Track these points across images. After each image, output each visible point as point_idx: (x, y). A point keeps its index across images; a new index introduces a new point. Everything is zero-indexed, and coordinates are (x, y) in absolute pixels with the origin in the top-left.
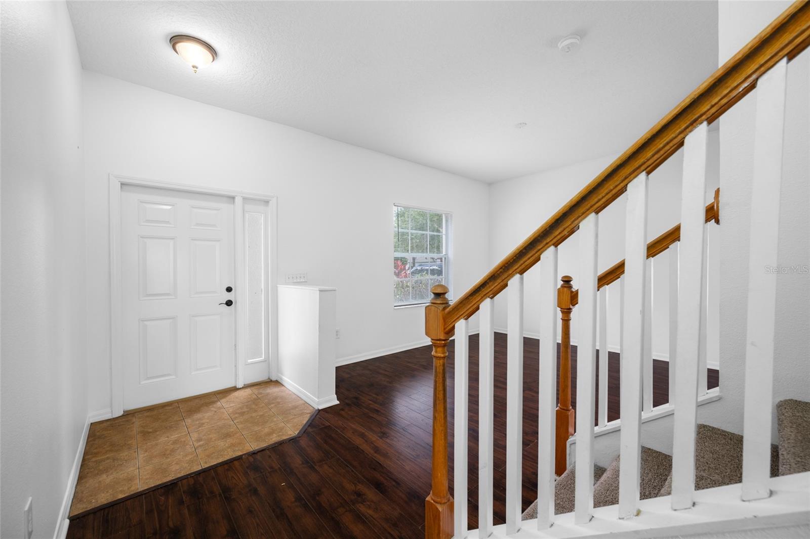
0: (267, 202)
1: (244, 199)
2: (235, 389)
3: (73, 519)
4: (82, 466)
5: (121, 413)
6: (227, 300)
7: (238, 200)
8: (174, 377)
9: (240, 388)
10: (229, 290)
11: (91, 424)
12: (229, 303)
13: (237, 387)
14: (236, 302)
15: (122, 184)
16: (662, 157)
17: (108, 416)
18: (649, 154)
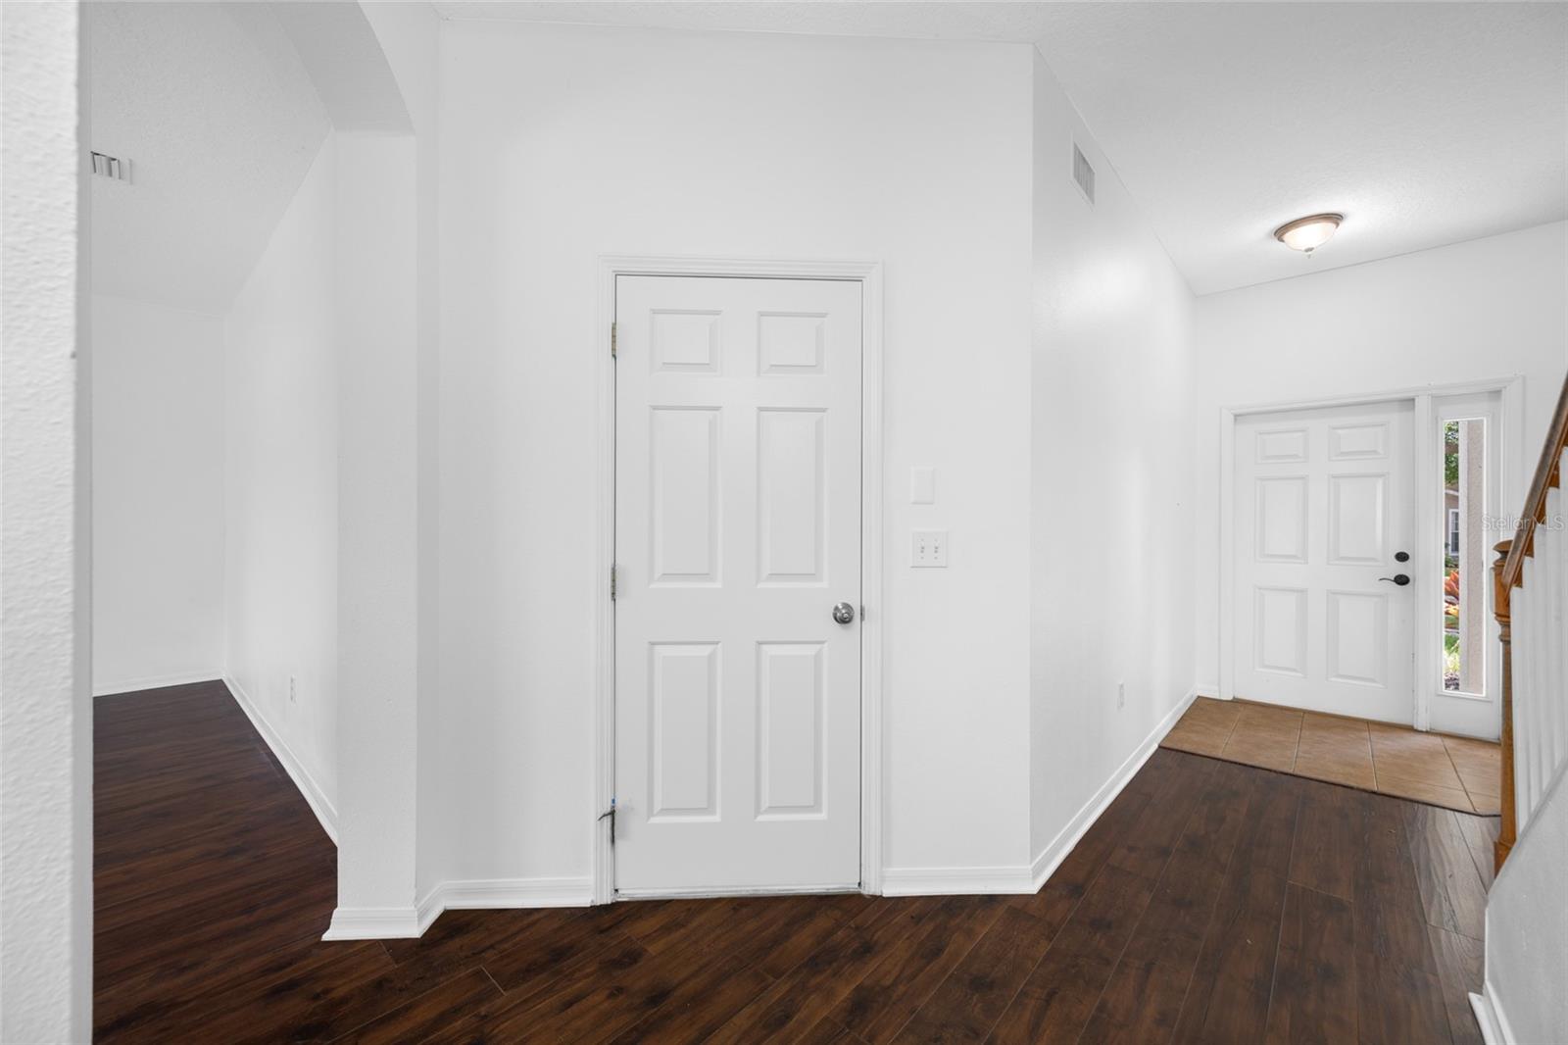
0: (1496, 394)
1: (1435, 398)
2: (1411, 729)
3: (1160, 747)
4: (1179, 721)
5: (1230, 698)
6: (1397, 574)
7: (1423, 404)
8: (1300, 675)
9: (1422, 732)
10: (1402, 557)
11: (1199, 697)
12: (1402, 580)
13: (1415, 727)
14: (1414, 581)
15: (1236, 416)
16: (1564, 436)
17: (1215, 695)
18: (1558, 437)
